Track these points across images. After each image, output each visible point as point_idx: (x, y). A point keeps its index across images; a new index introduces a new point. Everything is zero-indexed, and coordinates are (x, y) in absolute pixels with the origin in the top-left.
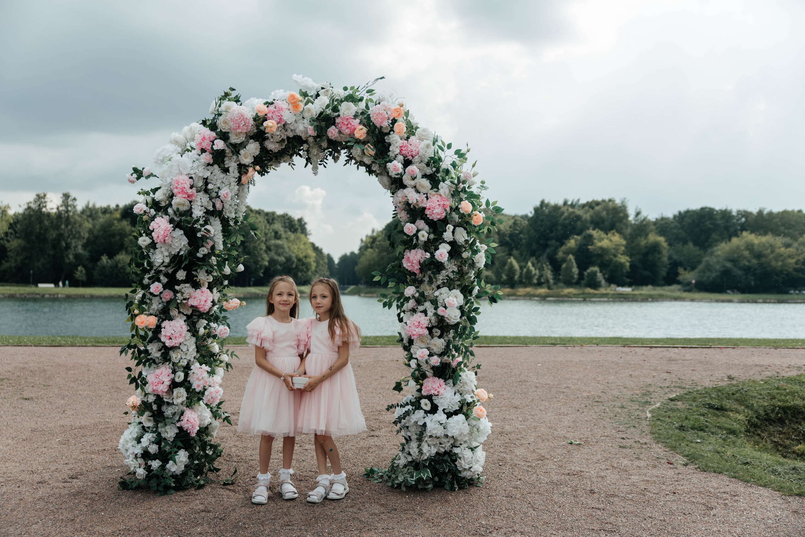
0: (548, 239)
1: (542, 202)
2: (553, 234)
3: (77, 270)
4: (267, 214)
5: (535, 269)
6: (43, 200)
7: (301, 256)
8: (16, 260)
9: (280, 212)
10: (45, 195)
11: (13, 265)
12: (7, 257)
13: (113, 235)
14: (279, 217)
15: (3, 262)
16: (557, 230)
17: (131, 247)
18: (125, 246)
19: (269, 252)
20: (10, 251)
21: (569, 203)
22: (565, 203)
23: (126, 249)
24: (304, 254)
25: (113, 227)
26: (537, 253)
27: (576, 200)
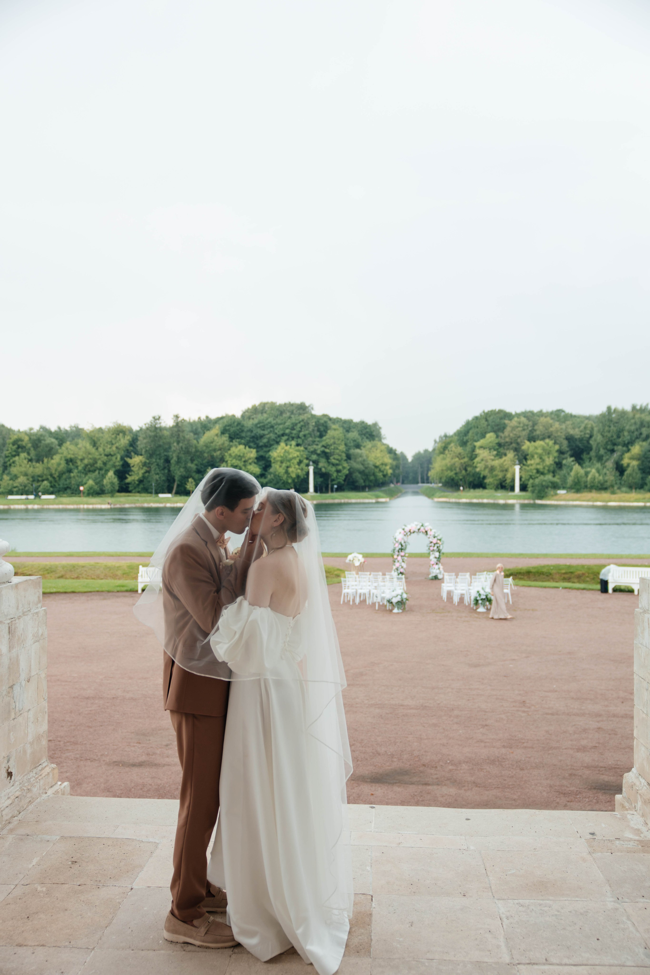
0: (614, 444)
1: (609, 408)
2: (620, 440)
3: (188, 481)
4: (345, 422)
5: (600, 475)
6: (158, 421)
7: (378, 464)
8: (138, 474)
9: (356, 419)
10: (159, 417)
11: (137, 478)
12: (132, 471)
13: (215, 450)
14: (356, 424)
15: (128, 476)
16: (624, 435)
17: (231, 461)
18: (226, 460)
19: (349, 461)
20: (133, 466)
21: (638, 407)
22: (634, 408)
23: (227, 462)
24: (381, 462)
25: (214, 443)
26: (604, 458)
27: (644, 405)
